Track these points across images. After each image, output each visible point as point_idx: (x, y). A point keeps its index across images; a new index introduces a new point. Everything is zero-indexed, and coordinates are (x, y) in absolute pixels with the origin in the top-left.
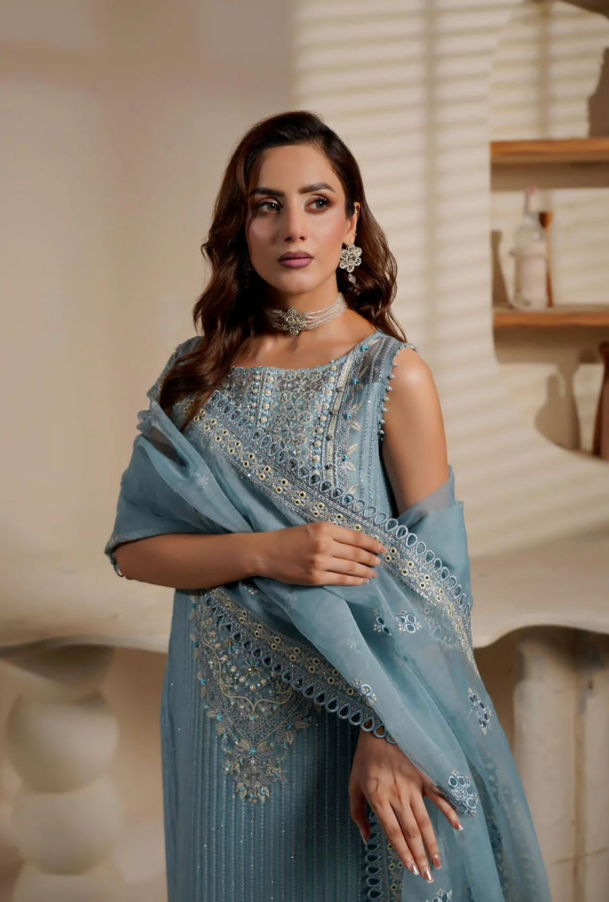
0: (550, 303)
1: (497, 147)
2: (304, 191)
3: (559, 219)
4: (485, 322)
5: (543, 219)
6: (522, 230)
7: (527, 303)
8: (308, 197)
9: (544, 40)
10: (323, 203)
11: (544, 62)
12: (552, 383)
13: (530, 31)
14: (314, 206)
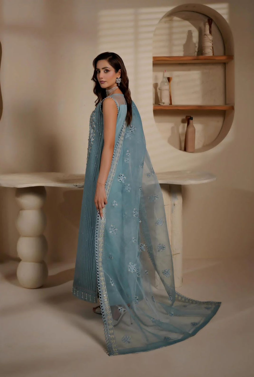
0: (171, 104)
1: (154, 58)
2: (103, 69)
3: (174, 80)
4: (151, 108)
5: (169, 79)
6: (163, 82)
7: (164, 103)
8: (104, 70)
9: (171, 28)
10: (107, 71)
11: (171, 34)
12: (173, 128)
13: (167, 25)
14: (106, 71)
